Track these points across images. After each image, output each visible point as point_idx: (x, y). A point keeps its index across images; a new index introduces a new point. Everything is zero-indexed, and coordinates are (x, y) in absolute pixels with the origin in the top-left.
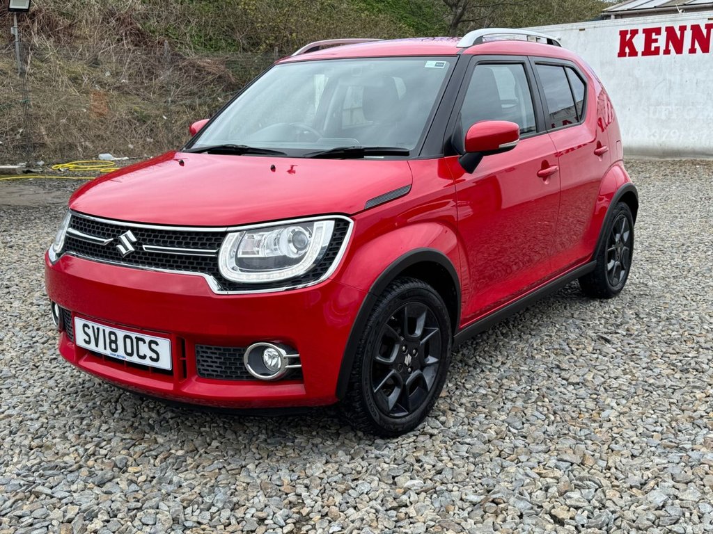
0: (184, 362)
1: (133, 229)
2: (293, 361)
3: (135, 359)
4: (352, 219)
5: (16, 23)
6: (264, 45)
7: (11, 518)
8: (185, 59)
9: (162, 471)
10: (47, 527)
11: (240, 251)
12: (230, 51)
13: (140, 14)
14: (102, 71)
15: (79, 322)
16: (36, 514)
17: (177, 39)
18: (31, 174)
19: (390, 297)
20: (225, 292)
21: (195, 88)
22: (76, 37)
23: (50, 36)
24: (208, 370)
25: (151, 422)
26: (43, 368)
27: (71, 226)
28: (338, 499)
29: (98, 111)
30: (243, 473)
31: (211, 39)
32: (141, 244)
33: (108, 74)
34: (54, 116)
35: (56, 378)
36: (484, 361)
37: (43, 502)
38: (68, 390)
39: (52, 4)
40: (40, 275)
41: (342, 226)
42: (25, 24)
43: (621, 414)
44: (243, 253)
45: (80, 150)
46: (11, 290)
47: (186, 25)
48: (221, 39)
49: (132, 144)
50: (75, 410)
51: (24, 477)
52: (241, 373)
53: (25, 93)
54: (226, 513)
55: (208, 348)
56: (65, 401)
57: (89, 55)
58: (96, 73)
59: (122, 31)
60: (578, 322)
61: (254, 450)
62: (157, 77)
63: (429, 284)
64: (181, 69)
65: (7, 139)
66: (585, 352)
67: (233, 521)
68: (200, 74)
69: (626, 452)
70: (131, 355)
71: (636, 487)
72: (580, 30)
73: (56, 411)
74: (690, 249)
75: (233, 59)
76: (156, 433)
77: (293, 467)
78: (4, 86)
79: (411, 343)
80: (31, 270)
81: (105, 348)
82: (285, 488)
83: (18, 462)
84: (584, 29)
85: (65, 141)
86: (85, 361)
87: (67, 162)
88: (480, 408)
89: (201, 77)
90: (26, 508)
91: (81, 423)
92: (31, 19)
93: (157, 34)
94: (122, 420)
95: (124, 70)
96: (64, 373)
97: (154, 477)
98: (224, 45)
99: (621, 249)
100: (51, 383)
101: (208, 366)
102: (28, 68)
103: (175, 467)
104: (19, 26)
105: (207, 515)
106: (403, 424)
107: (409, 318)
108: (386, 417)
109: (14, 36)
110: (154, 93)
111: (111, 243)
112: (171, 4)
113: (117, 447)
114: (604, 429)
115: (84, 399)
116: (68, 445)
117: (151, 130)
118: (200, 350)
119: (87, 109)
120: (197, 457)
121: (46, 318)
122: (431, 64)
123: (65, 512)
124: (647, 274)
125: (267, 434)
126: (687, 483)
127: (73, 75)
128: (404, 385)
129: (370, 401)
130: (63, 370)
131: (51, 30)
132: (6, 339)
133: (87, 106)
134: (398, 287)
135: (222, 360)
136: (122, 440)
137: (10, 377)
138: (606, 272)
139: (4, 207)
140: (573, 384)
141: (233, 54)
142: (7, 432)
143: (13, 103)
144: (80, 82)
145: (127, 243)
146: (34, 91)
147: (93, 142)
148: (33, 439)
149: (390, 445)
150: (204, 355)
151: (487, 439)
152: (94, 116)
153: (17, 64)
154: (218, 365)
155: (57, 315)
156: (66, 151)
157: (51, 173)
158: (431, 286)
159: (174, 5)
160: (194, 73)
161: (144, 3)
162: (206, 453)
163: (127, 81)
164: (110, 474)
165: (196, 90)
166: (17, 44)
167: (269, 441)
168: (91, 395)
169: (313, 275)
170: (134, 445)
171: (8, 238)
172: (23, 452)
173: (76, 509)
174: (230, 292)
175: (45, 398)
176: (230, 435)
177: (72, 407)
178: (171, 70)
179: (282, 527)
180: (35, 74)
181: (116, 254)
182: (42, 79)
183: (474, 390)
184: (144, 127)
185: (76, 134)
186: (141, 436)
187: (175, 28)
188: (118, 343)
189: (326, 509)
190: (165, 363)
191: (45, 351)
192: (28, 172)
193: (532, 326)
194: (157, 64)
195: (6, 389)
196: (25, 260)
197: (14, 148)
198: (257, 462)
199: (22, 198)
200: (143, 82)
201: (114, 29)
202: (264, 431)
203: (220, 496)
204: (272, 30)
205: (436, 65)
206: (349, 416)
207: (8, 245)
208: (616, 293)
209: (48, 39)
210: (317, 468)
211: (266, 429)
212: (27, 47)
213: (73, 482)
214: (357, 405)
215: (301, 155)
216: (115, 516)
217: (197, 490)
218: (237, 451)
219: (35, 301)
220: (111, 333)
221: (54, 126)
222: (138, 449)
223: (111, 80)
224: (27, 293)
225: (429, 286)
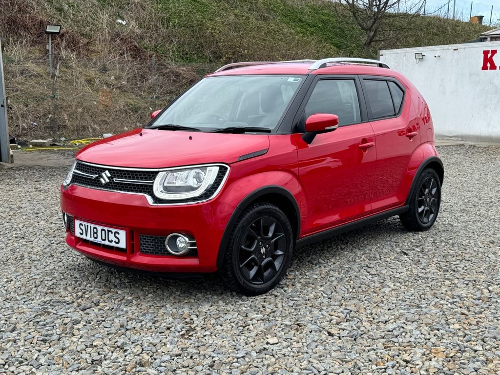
0: (133, 244)
1: (109, 170)
2: (192, 244)
3: (106, 243)
4: (230, 166)
5: (50, 41)
6: (224, 58)
7: (34, 322)
8: (168, 68)
9: (118, 305)
10: (53, 326)
11: (166, 182)
12: (200, 62)
13: (137, 35)
14: (109, 76)
15: (77, 223)
16: (47, 321)
17: (163, 53)
18: (55, 146)
19: (251, 212)
20: (156, 204)
21: (173, 88)
22: (92, 51)
23: (74, 50)
24: (146, 249)
25: (115, 284)
26: (56, 257)
27: (76, 168)
28: (213, 321)
29: (104, 103)
30: (163, 308)
31: (187, 54)
32: (113, 178)
33: (113, 78)
34: (74, 106)
35: (63, 261)
36: (323, 262)
37: (52, 316)
38: (70, 267)
39: (76, 28)
40: (58, 207)
41: (223, 170)
42: (56, 42)
43: (393, 290)
44: (168, 183)
45: (91, 130)
46: (39, 215)
47: (170, 44)
48: (194, 54)
49: (127, 127)
50: (73, 277)
51: (42, 305)
52: (164, 251)
53: (54, 90)
54: (149, 324)
55: (146, 236)
56: (67, 272)
57: (100, 65)
58: (105, 77)
59: (124, 48)
60: (392, 244)
61: (171, 299)
62: (147, 80)
63: (277, 207)
64: (164, 75)
65: (40, 122)
66: (388, 259)
67: (153, 327)
68: (178, 79)
69: (386, 307)
70: (104, 240)
71: (382, 322)
72: (454, 50)
73: (62, 277)
74: (495, 205)
75: (201, 68)
76: (118, 289)
77: (192, 307)
78: (40, 85)
79: (265, 241)
80: (52, 205)
81: (91, 237)
82: (185, 316)
83: (39, 299)
84: (457, 49)
85: (81, 124)
86: (80, 245)
87: (81, 139)
88: (311, 284)
89: (178, 80)
90: (42, 318)
91: (76, 283)
92: (60, 38)
93: (149, 50)
94: (99, 282)
95: (124, 75)
96: (68, 259)
97: (113, 309)
98: (196, 58)
99: (430, 199)
100: (61, 264)
101: (146, 247)
102: (57, 73)
103: (126, 304)
104: (52, 43)
105: (140, 325)
106: (259, 289)
107: (263, 226)
108: (247, 282)
109: (49, 50)
110: (144, 91)
111: (97, 178)
112: (160, 29)
113: (95, 295)
114: (379, 297)
115: (79, 272)
116: (67, 292)
117: (141, 118)
118: (142, 237)
119: (97, 102)
120: (139, 300)
121: (60, 231)
122: (291, 79)
123: (64, 320)
124: (457, 219)
125: (181, 292)
126: (413, 322)
127: (89, 78)
128: (260, 266)
129: (237, 272)
130: (68, 258)
131: (74, 46)
132: (35, 241)
133: (97, 100)
134: (257, 207)
135: (154, 244)
136: (98, 291)
137: (36, 260)
138: (417, 214)
139: (37, 167)
140: (372, 275)
141: (202, 65)
142: (33, 286)
143: (46, 97)
144: (93, 83)
145: (105, 177)
146: (61, 88)
147: (100, 125)
148: (48, 289)
149: (250, 299)
150: (144, 240)
151: (307, 299)
152: (101, 107)
153: (50, 69)
154: (151, 246)
155: (66, 221)
156: (81, 131)
157: (70, 146)
158: (279, 208)
159: (162, 29)
160: (173, 78)
161: (141, 27)
162: (144, 299)
163: (126, 83)
164: (89, 305)
165: (174, 90)
166: (50, 56)
167: (181, 295)
168: (83, 270)
169: (205, 197)
170: (105, 294)
171: (38, 185)
172: (42, 295)
173: (69, 319)
174: (159, 205)
175: (56, 271)
176: (159, 292)
177: (71, 276)
178: (157, 75)
179: (179, 332)
180: (62, 77)
181: (99, 184)
182: (66, 80)
183: (310, 276)
184: (136, 115)
185: (88, 119)
186: (109, 290)
187: (161, 46)
188: (98, 233)
189: (205, 326)
190: (123, 245)
191: (57, 248)
192: (54, 145)
193: (362, 245)
194: (148, 71)
195: (34, 266)
196: (49, 199)
197: (44, 128)
198: (172, 304)
199: (49, 161)
200: (137, 84)
201: (119, 46)
202: (179, 291)
203: (148, 317)
204: (231, 48)
205: (294, 80)
206: (225, 280)
207: (38, 190)
208: (427, 229)
209: (72, 52)
210: (205, 308)
211: (181, 290)
212: (57, 58)
213: (69, 309)
214: (229, 273)
215: (209, 131)
216: (90, 323)
217: (136, 314)
218: (162, 299)
219: (53, 222)
220: (94, 228)
221: (73, 114)
222: (106, 296)
223: (115, 82)
224: (48, 217)
225: (277, 208)
